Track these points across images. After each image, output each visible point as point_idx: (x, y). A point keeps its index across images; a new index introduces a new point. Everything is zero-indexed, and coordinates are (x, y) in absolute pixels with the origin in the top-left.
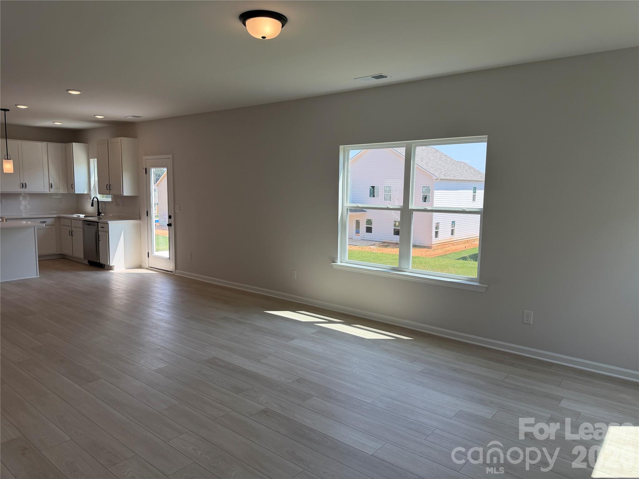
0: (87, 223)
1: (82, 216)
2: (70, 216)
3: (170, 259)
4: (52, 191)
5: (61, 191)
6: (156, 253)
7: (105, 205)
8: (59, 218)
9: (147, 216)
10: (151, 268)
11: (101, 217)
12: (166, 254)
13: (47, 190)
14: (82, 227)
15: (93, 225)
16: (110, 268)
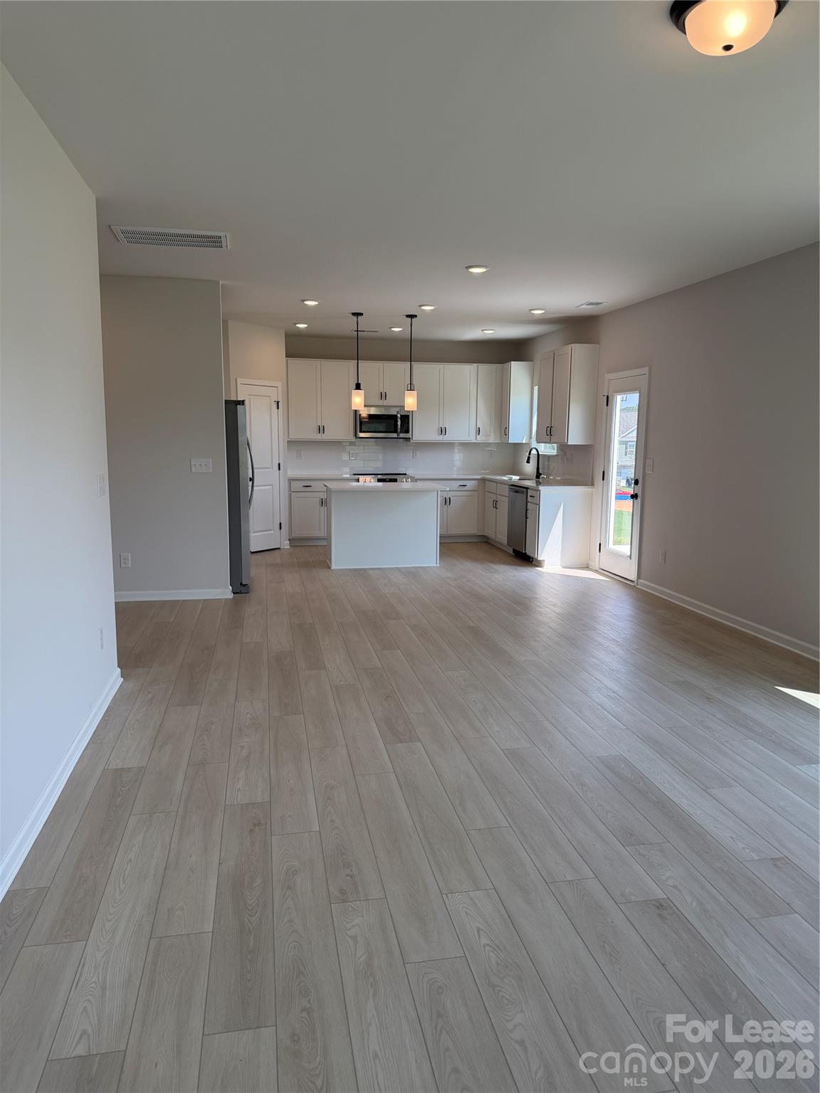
0: (517, 489)
1: (515, 478)
2: (498, 478)
3: (631, 558)
4: (480, 439)
5: (492, 440)
6: (611, 546)
7: (548, 462)
8: (484, 480)
9: (603, 479)
10: (602, 571)
11: (541, 480)
12: (625, 549)
13: (472, 438)
14: (507, 495)
15: (523, 493)
16: (538, 564)
